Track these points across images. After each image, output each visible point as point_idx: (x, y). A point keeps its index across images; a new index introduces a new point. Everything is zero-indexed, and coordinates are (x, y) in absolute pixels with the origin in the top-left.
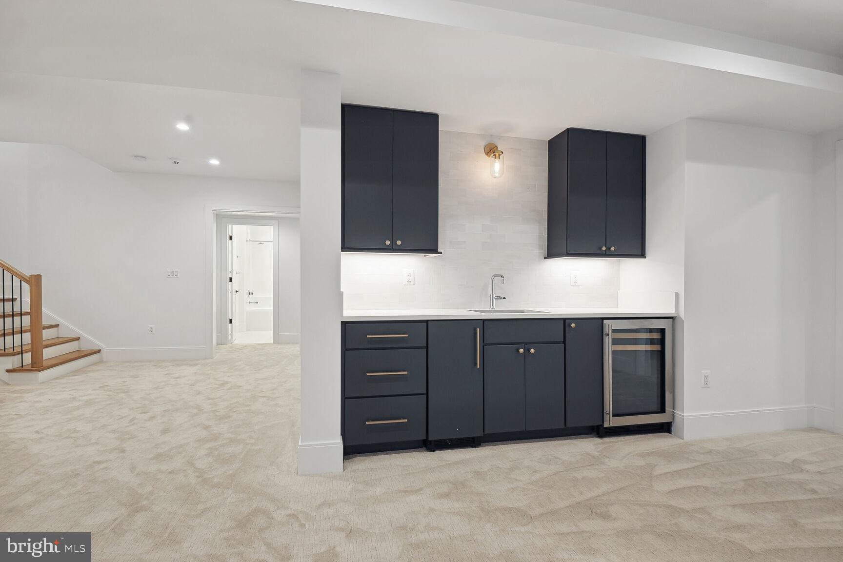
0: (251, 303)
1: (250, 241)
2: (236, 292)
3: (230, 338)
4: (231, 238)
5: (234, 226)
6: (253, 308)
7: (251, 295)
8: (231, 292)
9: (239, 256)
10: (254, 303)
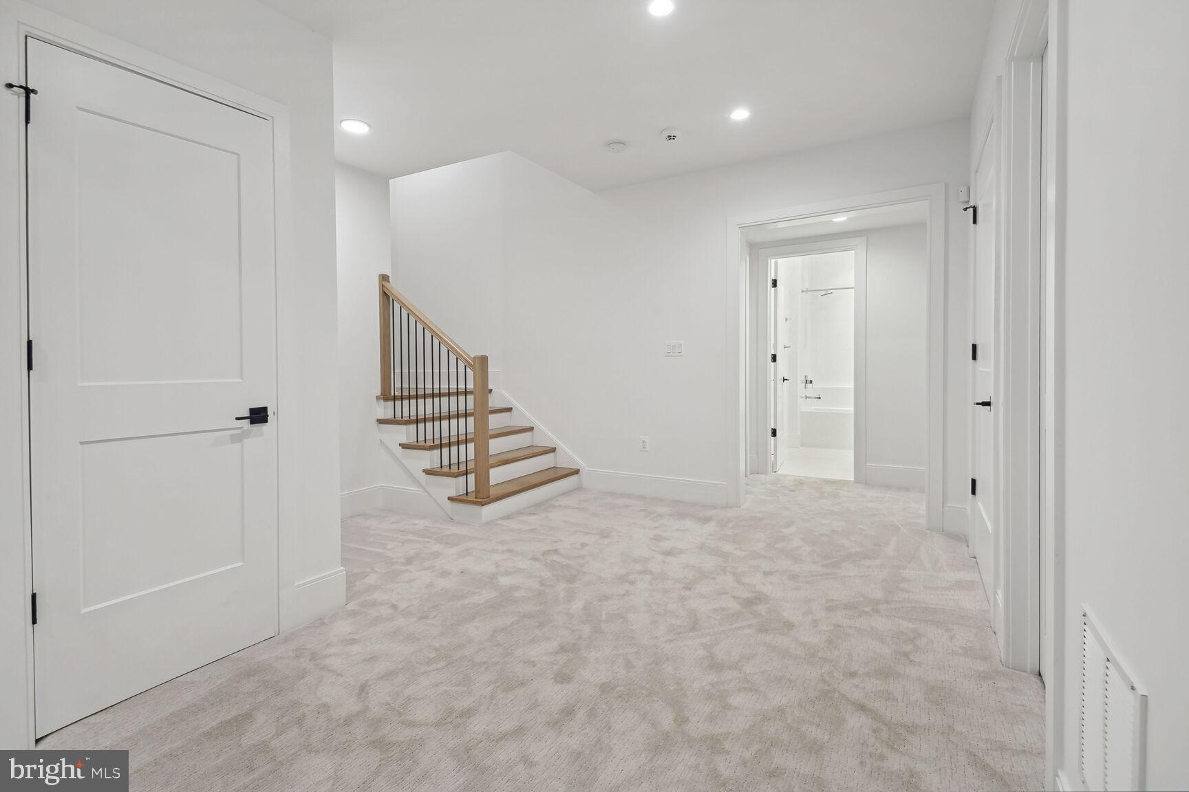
0: (809, 397)
1: (808, 291)
2: (784, 380)
3: (773, 459)
4: (775, 283)
5: (780, 261)
6: (813, 406)
7: (809, 385)
8: (775, 380)
9: (789, 319)
10: (814, 398)
